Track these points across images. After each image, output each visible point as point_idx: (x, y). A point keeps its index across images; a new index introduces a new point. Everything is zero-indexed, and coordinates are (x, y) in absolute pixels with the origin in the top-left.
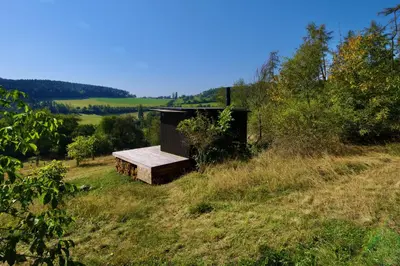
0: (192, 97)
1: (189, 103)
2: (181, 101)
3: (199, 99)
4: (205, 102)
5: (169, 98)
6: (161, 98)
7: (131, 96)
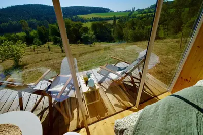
0: (143, 9)
1: (141, 13)
2: (137, 12)
3: (146, 11)
4: (150, 12)
5: (130, 11)
6: (126, 11)
7: (111, 11)
